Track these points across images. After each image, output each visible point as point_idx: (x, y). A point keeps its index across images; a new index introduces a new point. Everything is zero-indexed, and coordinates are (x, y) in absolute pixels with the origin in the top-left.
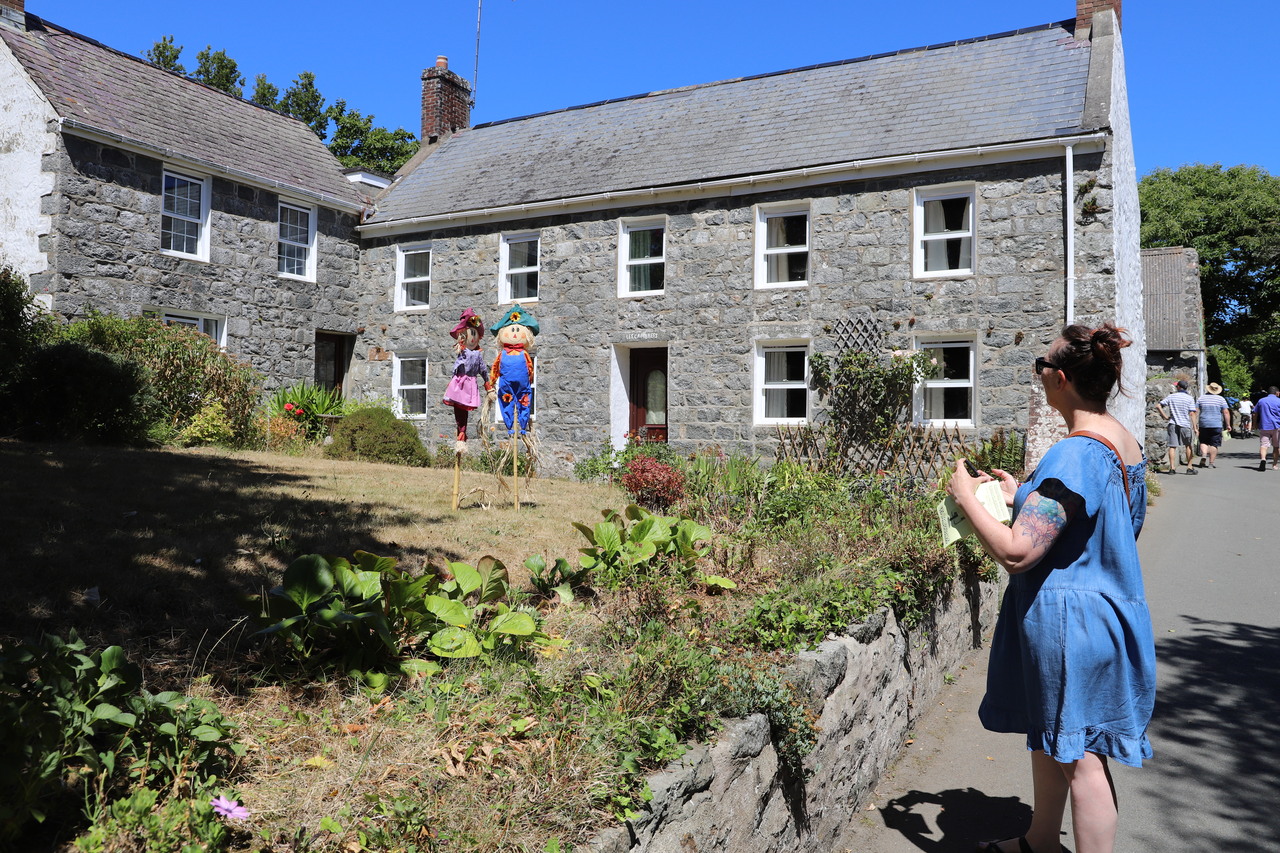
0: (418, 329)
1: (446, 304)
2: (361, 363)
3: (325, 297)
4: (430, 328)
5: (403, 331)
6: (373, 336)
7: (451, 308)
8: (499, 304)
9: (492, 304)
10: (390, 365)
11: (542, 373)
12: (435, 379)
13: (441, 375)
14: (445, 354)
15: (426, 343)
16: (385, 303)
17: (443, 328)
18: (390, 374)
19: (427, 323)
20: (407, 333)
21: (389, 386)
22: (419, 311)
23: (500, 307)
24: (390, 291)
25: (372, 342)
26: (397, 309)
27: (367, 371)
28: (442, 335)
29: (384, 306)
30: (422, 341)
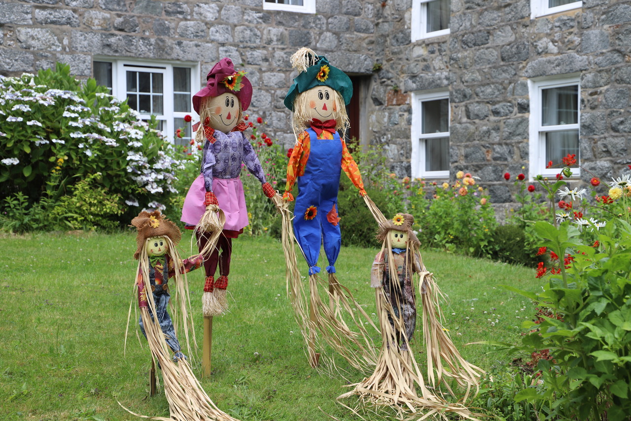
0: (437, 63)
1: (468, 24)
2: (379, 110)
3: (328, 30)
4: (451, 59)
5: (422, 65)
6: (390, 75)
7: (475, 29)
8: (532, 17)
9: (523, 18)
10: (409, 111)
11: (588, 109)
12: (458, 126)
13: (465, 120)
14: (468, 91)
15: (447, 78)
16: (402, 32)
17: (465, 58)
18: (409, 122)
19: (448, 52)
20: (427, 68)
21: (408, 137)
22: (438, 38)
23: (532, 22)
24: (406, 15)
25: (389, 82)
26: (414, 39)
27: (386, 120)
28: (465, 67)
29: (401, 35)
30: (443, 76)
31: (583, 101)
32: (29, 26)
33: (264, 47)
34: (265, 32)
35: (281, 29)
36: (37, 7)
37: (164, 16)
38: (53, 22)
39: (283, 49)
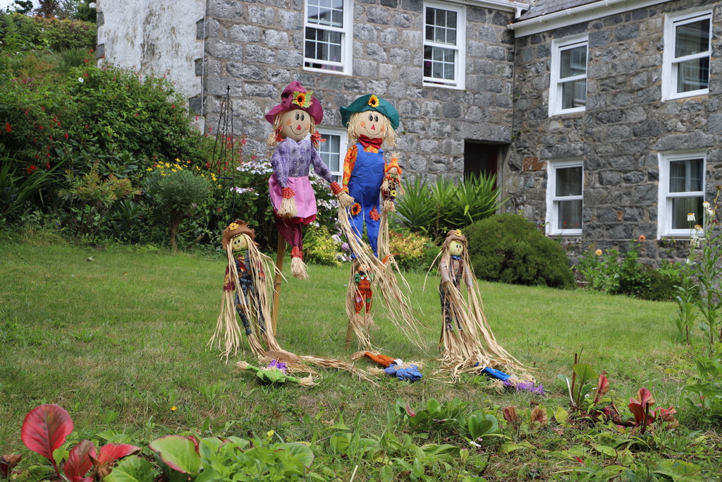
0: (573, 134)
1: (603, 103)
2: (515, 175)
3: (474, 105)
4: (586, 132)
5: (558, 137)
6: (527, 145)
7: (609, 108)
8: (663, 100)
9: (654, 100)
10: (545, 176)
11: (713, 179)
12: (591, 190)
13: (598, 185)
14: (602, 161)
15: (582, 149)
16: (539, 108)
17: (600, 132)
18: (544, 186)
19: (584, 127)
20: (562, 140)
21: (543, 199)
22: (574, 114)
23: (663, 104)
24: (544, 94)
25: (526, 151)
26: (550, 114)
27: (522, 183)
28: (599, 140)
29: (538, 111)
30: (578, 147)
31: (708, 172)
32: (239, 98)
33: (422, 118)
34: (424, 105)
35: (437, 103)
36: (246, 82)
37: (344, 90)
38: (258, 95)
39: (438, 120)
